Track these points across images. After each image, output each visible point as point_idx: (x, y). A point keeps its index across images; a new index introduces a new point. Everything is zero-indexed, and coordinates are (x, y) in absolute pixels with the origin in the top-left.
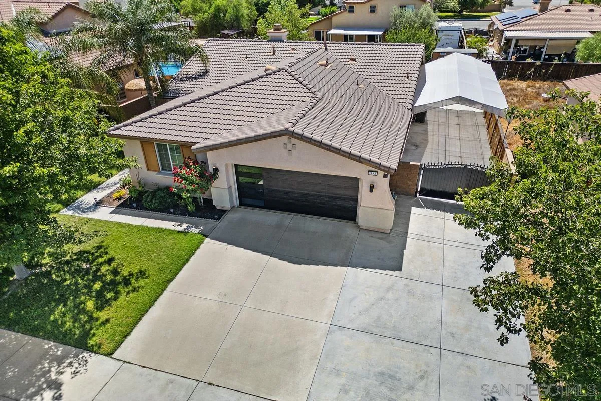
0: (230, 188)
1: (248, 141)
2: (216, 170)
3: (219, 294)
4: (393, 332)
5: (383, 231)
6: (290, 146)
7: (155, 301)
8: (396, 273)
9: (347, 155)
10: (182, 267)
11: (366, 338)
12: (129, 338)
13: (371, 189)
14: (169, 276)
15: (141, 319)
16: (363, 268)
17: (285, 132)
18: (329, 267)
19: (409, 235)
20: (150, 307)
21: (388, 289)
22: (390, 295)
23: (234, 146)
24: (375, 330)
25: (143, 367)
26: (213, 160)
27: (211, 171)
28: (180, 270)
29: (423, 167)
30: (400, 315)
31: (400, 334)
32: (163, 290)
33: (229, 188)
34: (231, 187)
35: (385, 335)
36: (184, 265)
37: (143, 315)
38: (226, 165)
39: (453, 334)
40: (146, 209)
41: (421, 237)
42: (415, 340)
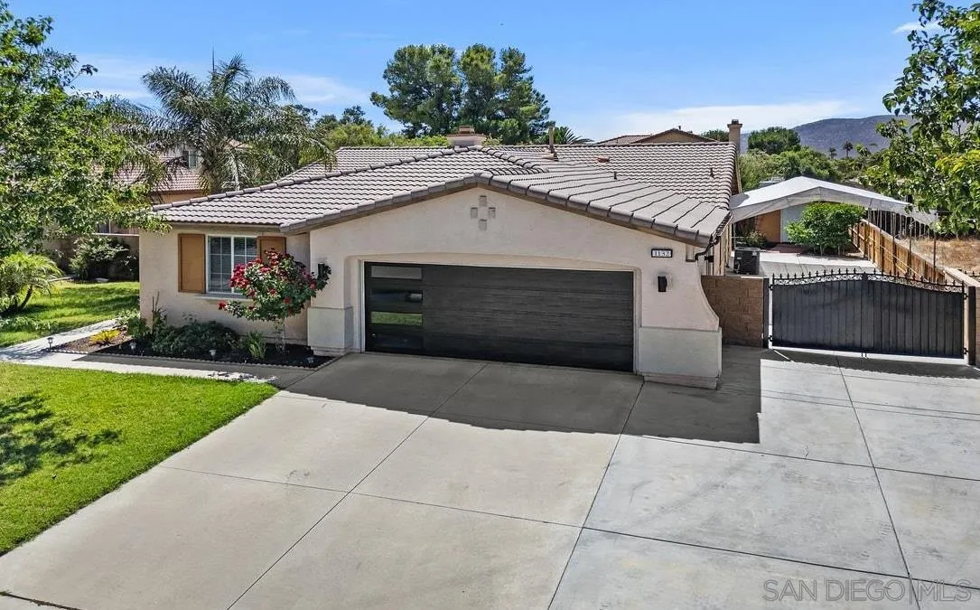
0: (349, 309)
1: (398, 203)
2: (324, 270)
3: (292, 473)
4: (765, 545)
5: (699, 383)
6: (483, 212)
7: (123, 481)
8: (747, 446)
9: (604, 214)
10: (211, 431)
11: (689, 554)
12: (26, 546)
13: (662, 284)
14: (174, 443)
15: (72, 512)
16: (659, 436)
17: (474, 181)
18: (573, 433)
19: (763, 393)
20: (105, 492)
21: (731, 471)
22: (737, 480)
23: (368, 215)
24: (708, 541)
25: (40, 603)
26: (320, 248)
27: (314, 269)
28: (205, 434)
29: (771, 283)
30: (773, 515)
31: (781, 549)
32: (150, 465)
33: (346, 309)
34: (352, 307)
35: (739, 548)
36: (217, 427)
37: (81, 505)
38: (348, 262)
39: (935, 551)
40: (157, 354)
41: (793, 397)
42: (831, 561)
